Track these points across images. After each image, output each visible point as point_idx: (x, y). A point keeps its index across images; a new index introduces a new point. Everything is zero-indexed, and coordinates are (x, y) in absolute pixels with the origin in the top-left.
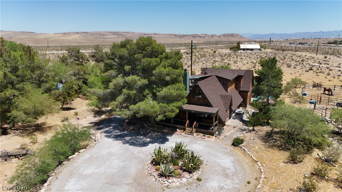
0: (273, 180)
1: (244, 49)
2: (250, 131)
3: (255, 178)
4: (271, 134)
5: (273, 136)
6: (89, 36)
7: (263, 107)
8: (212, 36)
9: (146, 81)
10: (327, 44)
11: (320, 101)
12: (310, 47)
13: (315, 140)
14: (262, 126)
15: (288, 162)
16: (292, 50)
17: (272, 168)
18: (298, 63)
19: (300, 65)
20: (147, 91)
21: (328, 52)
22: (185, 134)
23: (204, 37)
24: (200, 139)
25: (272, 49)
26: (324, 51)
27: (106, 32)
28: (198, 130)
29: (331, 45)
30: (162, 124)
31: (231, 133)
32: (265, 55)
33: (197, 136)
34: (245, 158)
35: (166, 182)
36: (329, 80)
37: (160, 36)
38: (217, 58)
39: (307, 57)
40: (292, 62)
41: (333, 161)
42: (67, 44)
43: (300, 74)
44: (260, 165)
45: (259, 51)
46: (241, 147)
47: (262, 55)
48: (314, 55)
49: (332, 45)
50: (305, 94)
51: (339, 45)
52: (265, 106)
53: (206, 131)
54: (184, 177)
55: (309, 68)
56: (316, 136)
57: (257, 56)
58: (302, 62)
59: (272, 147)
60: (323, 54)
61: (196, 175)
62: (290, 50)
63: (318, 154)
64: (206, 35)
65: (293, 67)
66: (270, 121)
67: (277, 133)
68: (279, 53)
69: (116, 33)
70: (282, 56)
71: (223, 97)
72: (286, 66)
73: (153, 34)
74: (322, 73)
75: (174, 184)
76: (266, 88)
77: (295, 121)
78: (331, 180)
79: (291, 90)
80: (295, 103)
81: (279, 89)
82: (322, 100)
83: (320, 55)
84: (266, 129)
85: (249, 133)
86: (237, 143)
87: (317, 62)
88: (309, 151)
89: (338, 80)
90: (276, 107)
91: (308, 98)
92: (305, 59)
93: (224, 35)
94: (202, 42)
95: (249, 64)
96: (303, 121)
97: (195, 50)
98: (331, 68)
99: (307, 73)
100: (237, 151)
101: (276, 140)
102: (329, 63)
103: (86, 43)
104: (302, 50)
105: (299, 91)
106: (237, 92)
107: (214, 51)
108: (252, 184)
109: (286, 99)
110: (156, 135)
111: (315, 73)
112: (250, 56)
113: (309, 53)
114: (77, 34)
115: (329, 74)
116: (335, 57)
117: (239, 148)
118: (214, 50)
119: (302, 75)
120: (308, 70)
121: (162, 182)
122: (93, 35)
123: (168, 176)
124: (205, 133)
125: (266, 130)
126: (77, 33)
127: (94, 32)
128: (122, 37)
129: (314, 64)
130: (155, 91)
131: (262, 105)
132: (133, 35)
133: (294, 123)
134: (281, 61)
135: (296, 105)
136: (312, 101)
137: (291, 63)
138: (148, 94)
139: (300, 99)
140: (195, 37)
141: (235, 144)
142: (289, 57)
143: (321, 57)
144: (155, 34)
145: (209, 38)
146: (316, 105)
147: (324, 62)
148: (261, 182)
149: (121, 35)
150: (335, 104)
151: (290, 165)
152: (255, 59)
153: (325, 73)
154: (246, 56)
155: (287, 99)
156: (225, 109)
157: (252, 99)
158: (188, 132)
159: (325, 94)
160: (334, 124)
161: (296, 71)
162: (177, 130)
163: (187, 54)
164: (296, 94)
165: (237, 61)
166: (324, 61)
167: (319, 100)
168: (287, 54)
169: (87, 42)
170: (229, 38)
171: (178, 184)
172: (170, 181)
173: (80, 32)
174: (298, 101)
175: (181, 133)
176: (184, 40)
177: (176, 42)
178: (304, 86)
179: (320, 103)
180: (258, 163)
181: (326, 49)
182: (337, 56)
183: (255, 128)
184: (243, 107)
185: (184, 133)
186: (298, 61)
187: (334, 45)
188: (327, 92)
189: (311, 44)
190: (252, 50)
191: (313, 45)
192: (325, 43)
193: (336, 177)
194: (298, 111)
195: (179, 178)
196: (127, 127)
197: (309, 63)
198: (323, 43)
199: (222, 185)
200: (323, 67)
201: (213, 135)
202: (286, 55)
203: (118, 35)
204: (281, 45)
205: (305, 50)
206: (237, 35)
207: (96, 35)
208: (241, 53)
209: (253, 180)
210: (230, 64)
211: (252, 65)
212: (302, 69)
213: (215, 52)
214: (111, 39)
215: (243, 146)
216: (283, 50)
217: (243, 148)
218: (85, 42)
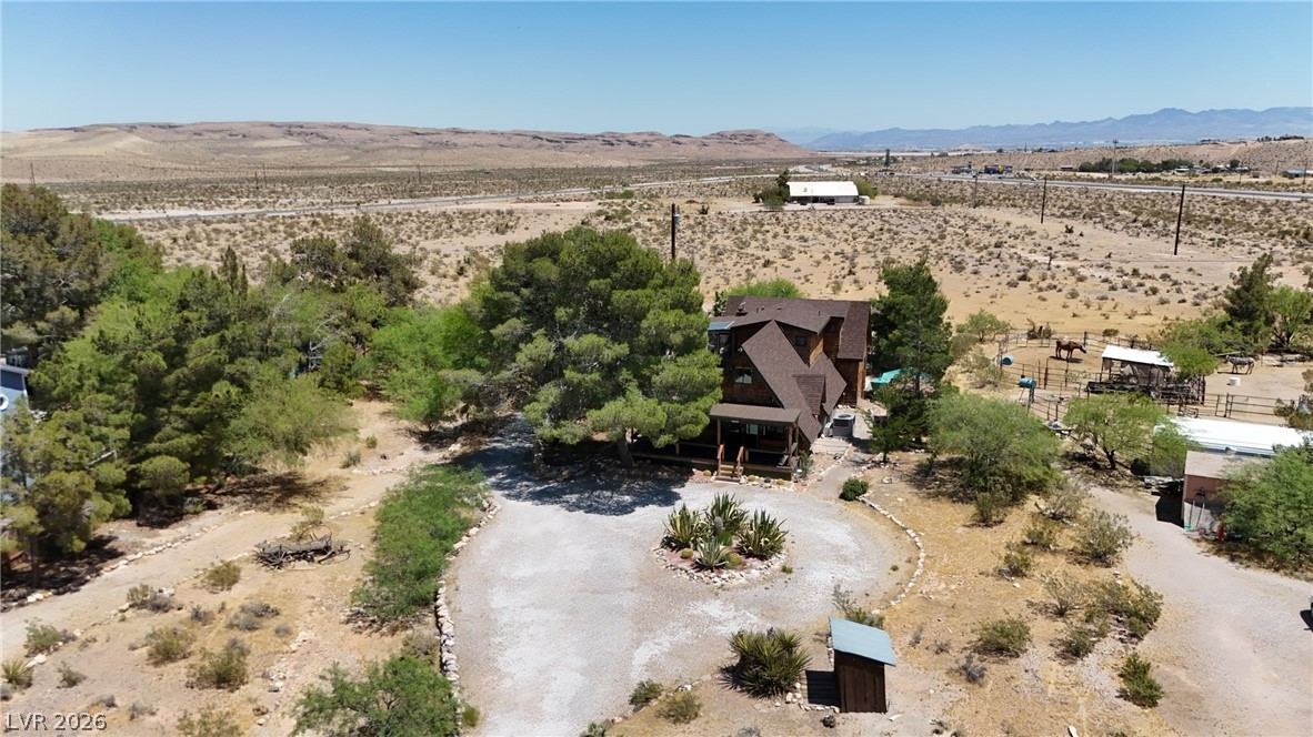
0: (945, 560)
1: (803, 200)
2: (877, 464)
3: (906, 559)
4: (930, 469)
5: (934, 473)
6: (184, 141)
7: (906, 402)
8: (677, 140)
9: (622, 349)
10: (1076, 171)
11: (1046, 379)
12: (1021, 185)
13: (1030, 473)
14: (904, 450)
15: (973, 525)
16: (963, 200)
17: (939, 539)
18: (984, 253)
19: (990, 260)
20: (625, 374)
21: (1077, 205)
22: (717, 479)
23: (646, 144)
24: (758, 489)
25: (896, 196)
26: (1066, 204)
27: (254, 124)
28: (749, 467)
29: (1092, 174)
30: (649, 459)
31: (832, 472)
32: (879, 224)
33: (750, 484)
34: (876, 524)
35: (716, 579)
36: (1075, 315)
37: (475, 139)
38: (717, 236)
39: (1011, 230)
40: (966, 248)
41: (1068, 518)
42: (101, 174)
43: (993, 297)
44: (913, 535)
45: (853, 206)
46: (863, 502)
47: (866, 221)
48: (1033, 221)
49: (1095, 175)
50: (1007, 362)
51: (1117, 177)
52: (910, 399)
53: (770, 469)
54: (751, 567)
55: (1019, 271)
56: (1031, 464)
57: (852, 226)
58: (999, 249)
59: (936, 496)
60: (1063, 215)
61: (776, 562)
62: (955, 197)
63: (1036, 504)
64: (652, 138)
65: (970, 269)
66: (924, 439)
67: (943, 465)
68: (921, 215)
69: (299, 130)
70: (933, 224)
71: (802, 380)
72: (950, 266)
73: (448, 130)
74: (1054, 291)
75: (735, 582)
76: (911, 354)
77: (986, 432)
78: (1062, 552)
79: (970, 349)
80: (981, 387)
81: (945, 356)
82: (1049, 377)
83: (1054, 219)
84: (916, 457)
85: (876, 470)
86: (852, 492)
87: (1042, 247)
88: (1016, 499)
89: (1100, 312)
90: (941, 401)
91: (1014, 371)
92: (1005, 238)
93: (721, 135)
94: (642, 164)
95: (831, 262)
96: (1003, 431)
97: (629, 201)
98: (1081, 270)
99: (1012, 289)
100: (853, 508)
101: (943, 482)
102: (1077, 252)
103: (178, 173)
104: (995, 199)
105: (990, 351)
106: (830, 363)
107: (700, 207)
108: (901, 571)
109: (959, 378)
110: (643, 488)
111: (1035, 290)
112: (830, 227)
113: (1019, 210)
114: (130, 132)
115: (1074, 295)
116: (1100, 226)
117: (859, 504)
118: (700, 200)
119: (997, 300)
120: (1015, 279)
121: (706, 579)
122: (200, 135)
123: (717, 568)
124: (768, 475)
125: (916, 459)
126: (132, 128)
127: (202, 123)
128: (324, 146)
129: (1032, 257)
130: (646, 372)
131: (905, 398)
132: (366, 134)
133: (982, 437)
134: (932, 246)
135: (987, 394)
136: (1025, 380)
137: (963, 253)
138: (627, 381)
139: (993, 376)
140: (612, 145)
141: (849, 495)
142: (957, 230)
143: (1055, 227)
144: (457, 132)
145: (664, 146)
146: (1036, 391)
147: (1065, 249)
148: (920, 565)
149: (318, 135)
150: (1083, 387)
151: (977, 530)
152: (846, 240)
153: (1065, 292)
154: (816, 226)
155: (959, 376)
156: (810, 412)
157: (868, 381)
158: (723, 474)
159: (1060, 359)
160: (1076, 436)
161: (981, 283)
162: (694, 470)
163: (607, 219)
164: (984, 362)
165: (789, 247)
166: (1065, 243)
167: (1043, 376)
168: (948, 218)
169: (182, 166)
170: (739, 148)
171: (743, 580)
172: (725, 575)
173: (141, 125)
174: (990, 383)
175: (706, 478)
176: (571, 154)
177: (543, 165)
178: (1004, 336)
179: (1045, 384)
180: (908, 531)
181: (1072, 196)
182: (1107, 222)
183: (888, 456)
184: (846, 403)
185: (714, 477)
186: (986, 248)
187: (1101, 175)
188: (1064, 353)
189: (1026, 170)
190: (830, 201)
191: (1033, 175)
192: (1070, 169)
193: (1071, 545)
194: (991, 409)
195: (742, 569)
196: (550, 470)
197: (1019, 252)
198: (1064, 169)
199: (839, 576)
200: (1058, 267)
201: (790, 480)
202: (946, 222)
203: (307, 138)
204: (925, 176)
205: (1005, 199)
206: (768, 135)
207: (212, 135)
208: (795, 213)
209: (903, 563)
210: (773, 263)
211: (842, 265)
212: (998, 275)
213: (704, 212)
214: (280, 155)
215: (869, 498)
216: (936, 203)
217: (869, 502)
218: (174, 165)
